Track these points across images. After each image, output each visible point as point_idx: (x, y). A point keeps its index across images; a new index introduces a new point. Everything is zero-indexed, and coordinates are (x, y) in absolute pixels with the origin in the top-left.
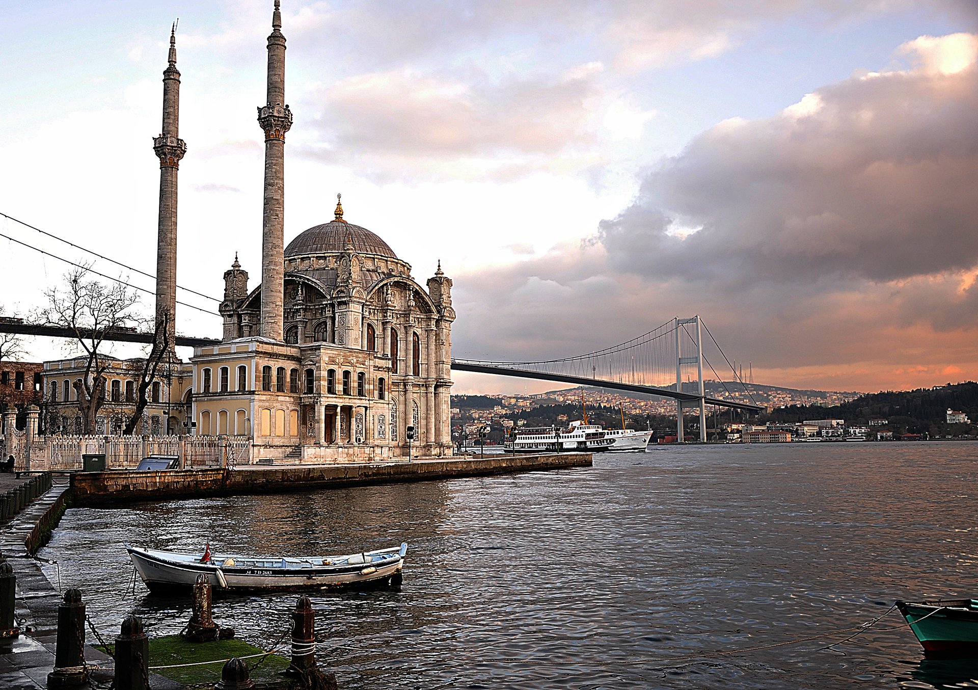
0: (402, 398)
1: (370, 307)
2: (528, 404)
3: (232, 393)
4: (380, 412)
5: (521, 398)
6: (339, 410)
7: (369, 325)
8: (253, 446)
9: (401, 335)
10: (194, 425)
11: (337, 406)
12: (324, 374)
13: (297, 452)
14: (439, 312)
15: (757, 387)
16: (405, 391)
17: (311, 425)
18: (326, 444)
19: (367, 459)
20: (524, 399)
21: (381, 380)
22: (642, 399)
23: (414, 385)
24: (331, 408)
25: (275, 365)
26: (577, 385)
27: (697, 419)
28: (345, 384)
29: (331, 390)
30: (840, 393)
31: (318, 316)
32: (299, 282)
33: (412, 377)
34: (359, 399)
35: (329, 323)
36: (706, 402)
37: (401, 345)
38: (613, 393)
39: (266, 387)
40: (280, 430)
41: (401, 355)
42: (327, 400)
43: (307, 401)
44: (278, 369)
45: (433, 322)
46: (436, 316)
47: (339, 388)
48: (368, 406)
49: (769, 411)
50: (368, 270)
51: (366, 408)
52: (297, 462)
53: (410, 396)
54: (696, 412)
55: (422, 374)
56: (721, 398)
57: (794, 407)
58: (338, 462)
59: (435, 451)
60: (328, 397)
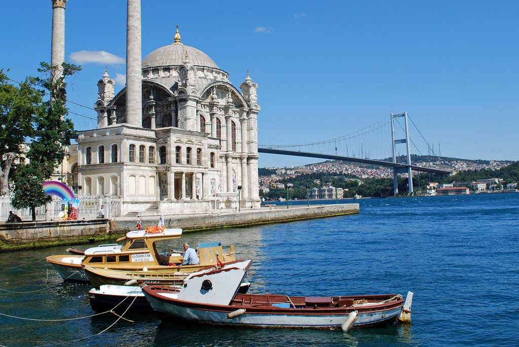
0: (225, 167)
1: (202, 103)
2: (293, 173)
3: (108, 164)
4: (212, 177)
5: (288, 169)
6: (184, 175)
7: (201, 116)
8: (123, 203)
9: (223, 122)
10: (80, 188)
11: (182, 173)
12: (173, 150)
13: (155, 207)
14: (249, 106)
15: (444, 159)
16: (227, 163)
17: (164, 187)
18: (175, 200)
19: (204, 210)
20: (291, 169)
21: (212, 154)
22: (369, 168)
23: (234, 158)
24: (178, 175)
25: (138, 144)
26: (325, 160)
27: (407, 180)
28: (188, 156)
29: (178, 161)
30: (498, 161)
31: (165, 109)
32: (151, 86)
33: (231, 152)
34: (198, 168)
35: (173, 114)
36: (412, 169)
37: (223, 130)
38: (349, 165)
39: (132, 159)
40: (142, 192)
41: (223, 136)
42: (176, 168)
43: (162, 169)
44: (140, 146)
45: (245, 114)
46: (246, 109)
47: (184, 159)
48: (204, 172)
49: (454, 173)
50: (200, 77)
51: (203, 174)
52: (155, 214)
53: (230, 165)
54: (406, 175)
55: (239, 149)
56: (421, 166)
57: (469, 171)
58: (184, 213)
59: (248, 205)
60: (176, 166)
